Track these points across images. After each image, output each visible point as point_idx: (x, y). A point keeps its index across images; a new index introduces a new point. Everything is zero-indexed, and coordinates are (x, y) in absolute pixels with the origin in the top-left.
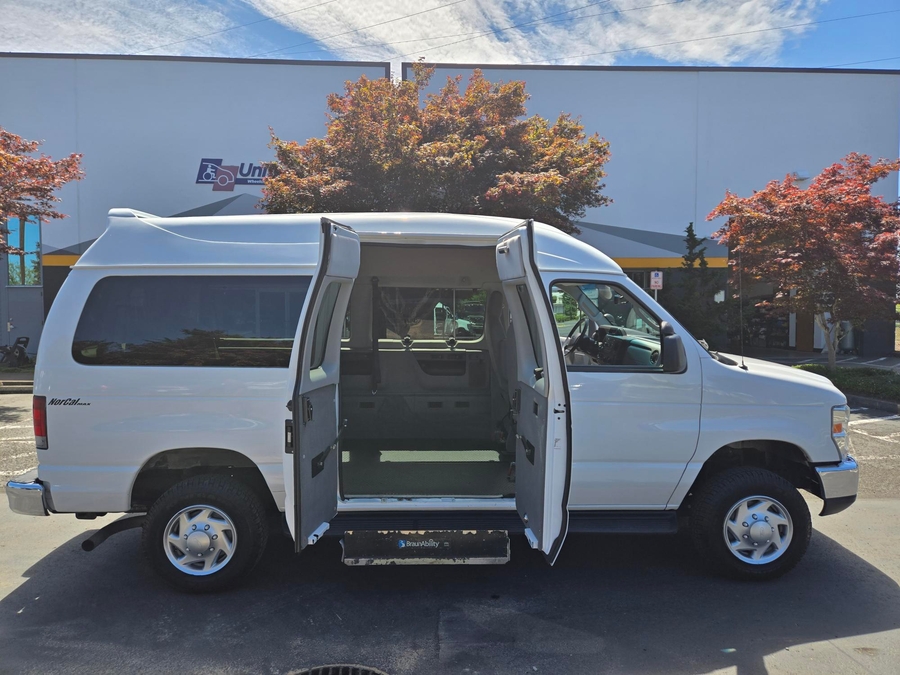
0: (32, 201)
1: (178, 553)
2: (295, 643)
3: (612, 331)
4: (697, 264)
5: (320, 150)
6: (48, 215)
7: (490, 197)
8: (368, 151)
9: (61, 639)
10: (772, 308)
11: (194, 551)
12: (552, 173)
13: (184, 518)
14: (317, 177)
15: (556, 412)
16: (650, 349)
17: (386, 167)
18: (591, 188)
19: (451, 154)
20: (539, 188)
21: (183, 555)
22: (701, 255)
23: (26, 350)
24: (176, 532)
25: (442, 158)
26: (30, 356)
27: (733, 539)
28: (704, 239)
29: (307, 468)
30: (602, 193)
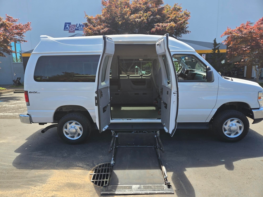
0: (18, 37)
1: (67, 134)
2: (100, 157)
3: (190, 71)
4: (216, 51)
5: (100, 18)
6: (22, 41)
7: (152, 31)
8: (115, 18)
9: (38, 155)
10: (239, 65)
11: (71, 133)
12: (172, 23)
13: (68, 124)
14: (99, 27)
15: (174, 93)
16: (203, 75)
17: (120, 23)
18: (184, 28)
19: (140, 18)
20: (168, 28)
21: (69, 134)
22: (218, 49)
23: (20, 81)
24: (66, 128)
25: (137, 19)
26: (21, 83)
27: (225, 130)
28: (219, 43)
29: (102, 110)
30: (187, 29)
